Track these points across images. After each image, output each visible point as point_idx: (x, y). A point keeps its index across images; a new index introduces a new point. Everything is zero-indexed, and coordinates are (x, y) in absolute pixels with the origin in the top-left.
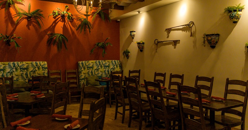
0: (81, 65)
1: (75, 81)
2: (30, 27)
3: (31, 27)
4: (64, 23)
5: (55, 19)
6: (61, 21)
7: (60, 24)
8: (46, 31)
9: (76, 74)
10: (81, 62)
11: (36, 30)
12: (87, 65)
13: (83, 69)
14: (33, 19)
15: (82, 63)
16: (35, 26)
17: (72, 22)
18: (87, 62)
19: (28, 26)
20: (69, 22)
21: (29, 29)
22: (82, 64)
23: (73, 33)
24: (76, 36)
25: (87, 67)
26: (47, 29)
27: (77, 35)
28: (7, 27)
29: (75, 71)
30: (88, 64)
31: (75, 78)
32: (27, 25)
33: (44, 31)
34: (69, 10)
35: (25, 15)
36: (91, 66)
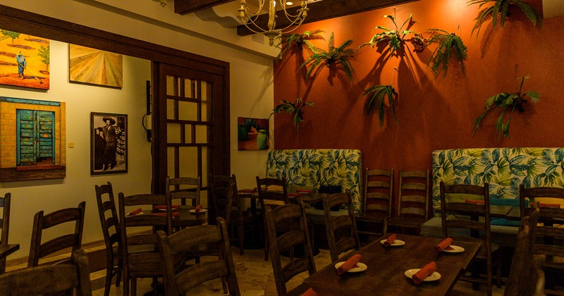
0: (437, 160)
1: (420, 199)
2: (334, 79)
3: (336, 79)
4: (402, 58)
5: (381, 53)
6: (394, 54)
7: (393, 63)
8: (362, 85)
9: (426, 183)
10: (438, 153)
11: (345, 84)
12: (454, 159)
13: (441, 171)
14: (338, 63)
15: (440, 155)
16: (342, 76)
17: (422, 51)
18: (457, 153)
19: (330, 78)
20: (415, 54)
21: (332, 83)
22: (442, 157)
23: (424, 77)
24: (431, 85)
25: (455, 167)
26: (365, 79)
27: (434, 82)
28: (299, 85)
29: (423, 175)
30: (457, 157)
31: (422, 192)
32: (328, 78)
33: (359, 83)
34: (414, 22)
35: (324, 57)
36: (466, 163)
